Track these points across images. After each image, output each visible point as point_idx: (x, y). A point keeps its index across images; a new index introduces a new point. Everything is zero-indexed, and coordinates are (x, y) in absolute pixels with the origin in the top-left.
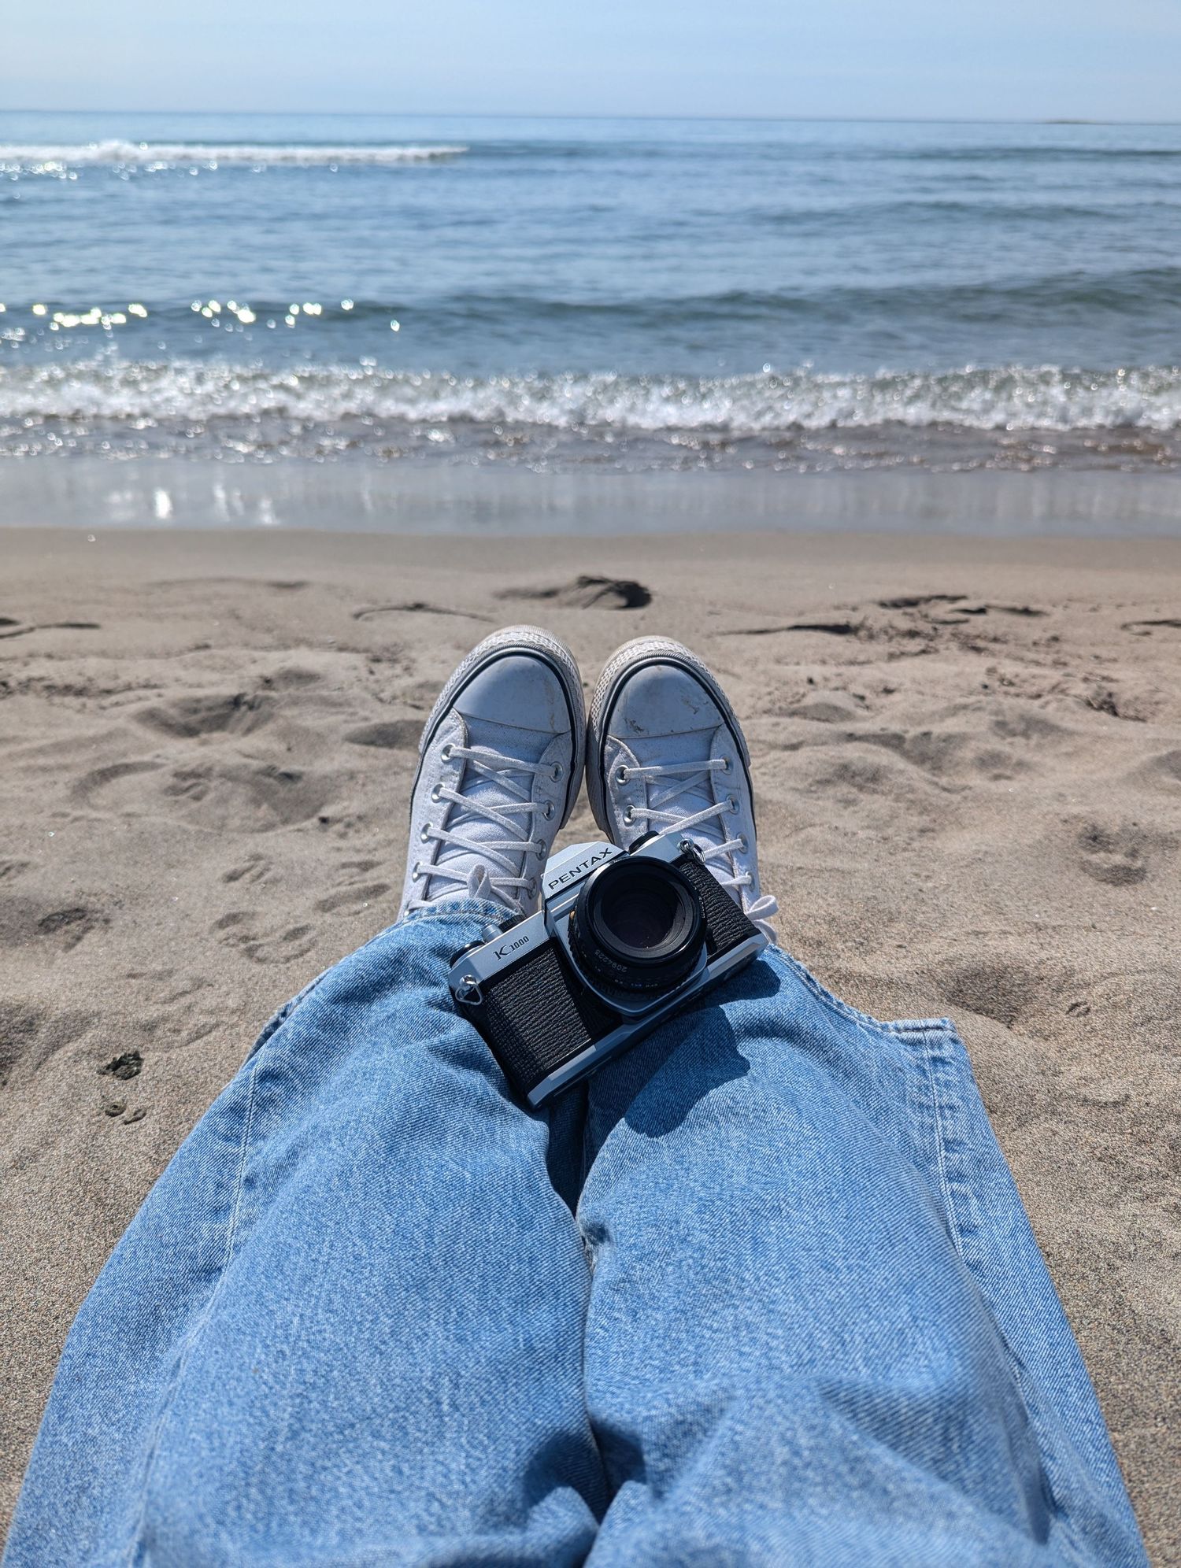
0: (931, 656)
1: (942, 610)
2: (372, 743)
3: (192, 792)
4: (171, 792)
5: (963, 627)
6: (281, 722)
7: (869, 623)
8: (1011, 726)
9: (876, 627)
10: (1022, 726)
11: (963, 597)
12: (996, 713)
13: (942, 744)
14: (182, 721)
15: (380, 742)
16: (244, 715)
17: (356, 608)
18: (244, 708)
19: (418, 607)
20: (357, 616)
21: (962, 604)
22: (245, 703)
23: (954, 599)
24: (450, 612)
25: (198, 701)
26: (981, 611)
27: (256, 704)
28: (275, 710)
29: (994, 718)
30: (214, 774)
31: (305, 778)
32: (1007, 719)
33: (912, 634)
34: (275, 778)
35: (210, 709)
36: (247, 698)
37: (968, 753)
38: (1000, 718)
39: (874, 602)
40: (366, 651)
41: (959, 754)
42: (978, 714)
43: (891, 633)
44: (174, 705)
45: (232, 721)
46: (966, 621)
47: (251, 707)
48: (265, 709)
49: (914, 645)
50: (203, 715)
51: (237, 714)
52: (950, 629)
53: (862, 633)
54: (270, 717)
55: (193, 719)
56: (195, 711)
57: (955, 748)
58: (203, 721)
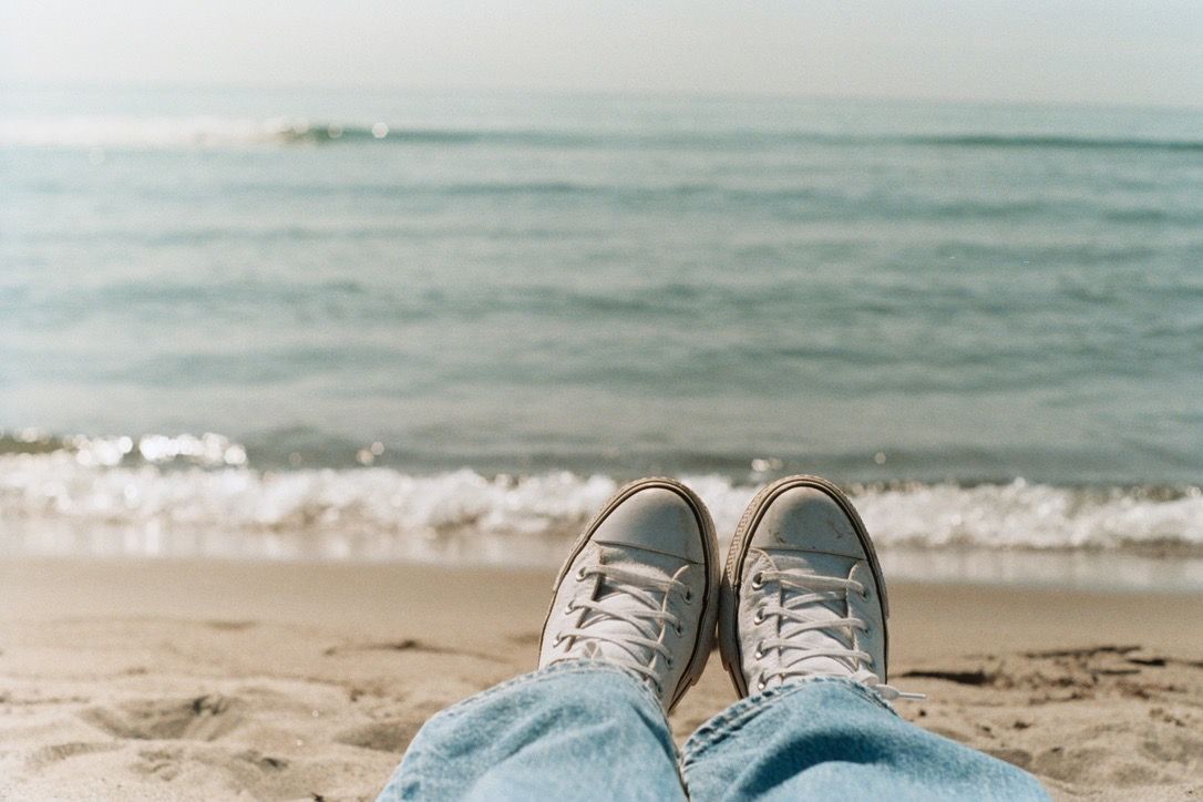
0: (1085, 702)
1: (1109, 662)
2: (367, 745)
3: (161, 772)
4: (136, 770)
5: (1132, 679)
6: (253, 727)
7: (1007, 670)
8: (1165, 749)
9: (1017, 677)
10: (1179, 749)
11: (1137, 648)
12: (1146, 735)
13: (1075, 761)
14: (131, 725)
15: (378, 744)
16: (206, 720)
17: (327, 645)
18: (206, 713)
19: (409, 645)
20: (330, 652)
21: (1134, 655)
22: (209, 707)
23: (1124, 651)
24: (451, 651)
25: (150, 704)
26: (1158, 663)
27: (221, 707)
28: (245, 714)
29: (1143, 739)
30: (185, 756)
31: (290, 765)
32: (1160, 742)
33: (1065, 683)
34: (257, 763)
35: (164, 713)
36: (210, 701)
37: (1105, 769)
38: (1151, 740)
39: (1019, 654)
40: (344, 683)
41: (1094, 770)
42: (1125, 735)
43: (1034, 681)
44: (122, 706)
45: (190, 728)
46: (1136, 672)
47: (215, 711)
48: (233, 712)
49: (1066, 692)
50: (156, 719)
51: (197, 720)
52: (1112, 680)
53: (999, 683)
54: (239, 721)
55: (145, 724)
56: (147, 715)
57: (1090, 764)
58: (154, 728)
